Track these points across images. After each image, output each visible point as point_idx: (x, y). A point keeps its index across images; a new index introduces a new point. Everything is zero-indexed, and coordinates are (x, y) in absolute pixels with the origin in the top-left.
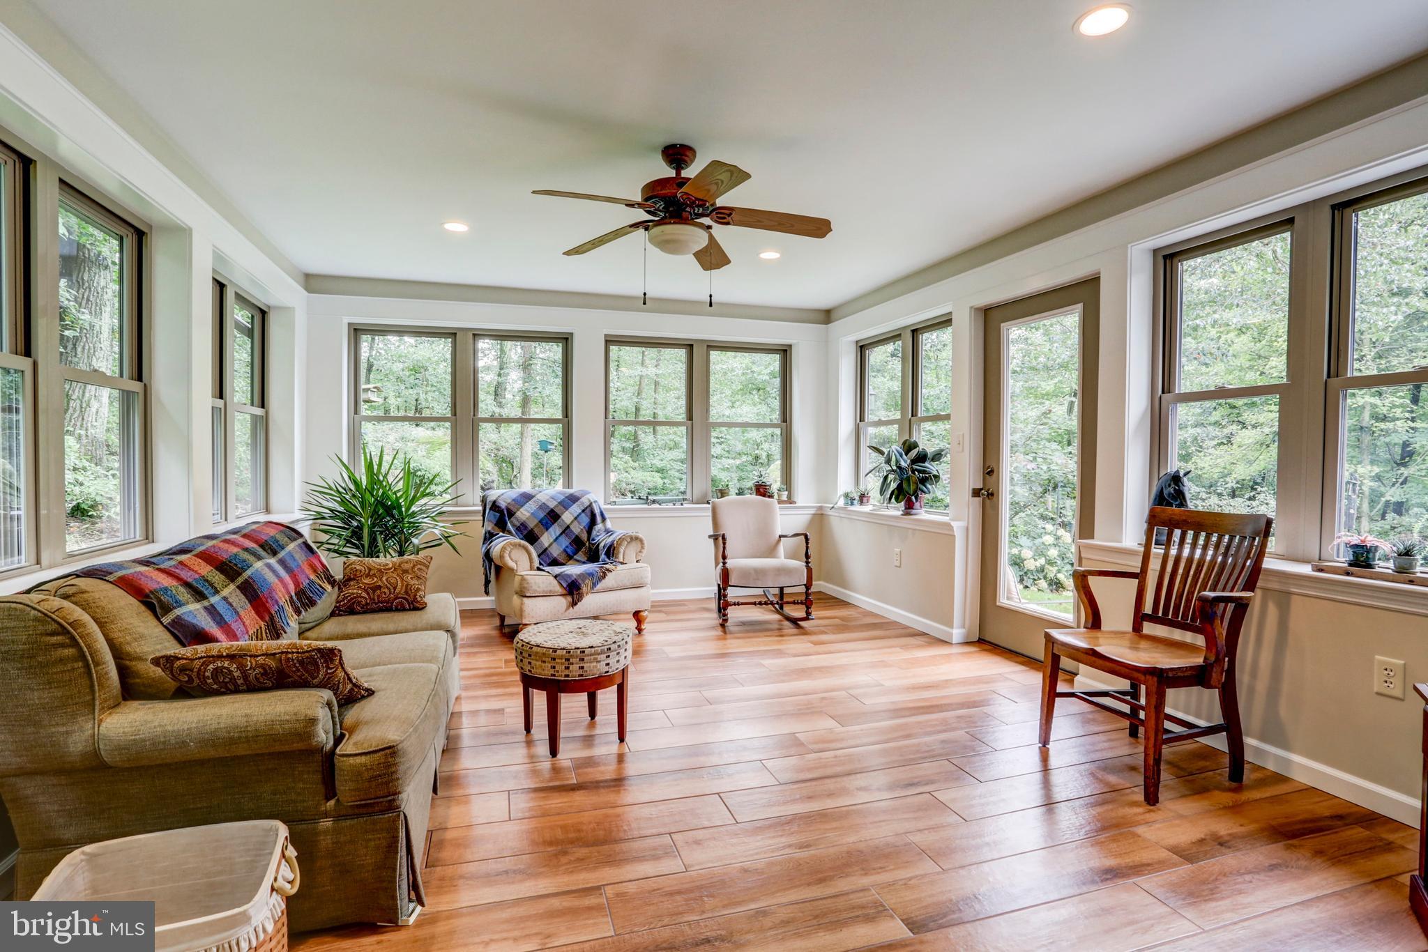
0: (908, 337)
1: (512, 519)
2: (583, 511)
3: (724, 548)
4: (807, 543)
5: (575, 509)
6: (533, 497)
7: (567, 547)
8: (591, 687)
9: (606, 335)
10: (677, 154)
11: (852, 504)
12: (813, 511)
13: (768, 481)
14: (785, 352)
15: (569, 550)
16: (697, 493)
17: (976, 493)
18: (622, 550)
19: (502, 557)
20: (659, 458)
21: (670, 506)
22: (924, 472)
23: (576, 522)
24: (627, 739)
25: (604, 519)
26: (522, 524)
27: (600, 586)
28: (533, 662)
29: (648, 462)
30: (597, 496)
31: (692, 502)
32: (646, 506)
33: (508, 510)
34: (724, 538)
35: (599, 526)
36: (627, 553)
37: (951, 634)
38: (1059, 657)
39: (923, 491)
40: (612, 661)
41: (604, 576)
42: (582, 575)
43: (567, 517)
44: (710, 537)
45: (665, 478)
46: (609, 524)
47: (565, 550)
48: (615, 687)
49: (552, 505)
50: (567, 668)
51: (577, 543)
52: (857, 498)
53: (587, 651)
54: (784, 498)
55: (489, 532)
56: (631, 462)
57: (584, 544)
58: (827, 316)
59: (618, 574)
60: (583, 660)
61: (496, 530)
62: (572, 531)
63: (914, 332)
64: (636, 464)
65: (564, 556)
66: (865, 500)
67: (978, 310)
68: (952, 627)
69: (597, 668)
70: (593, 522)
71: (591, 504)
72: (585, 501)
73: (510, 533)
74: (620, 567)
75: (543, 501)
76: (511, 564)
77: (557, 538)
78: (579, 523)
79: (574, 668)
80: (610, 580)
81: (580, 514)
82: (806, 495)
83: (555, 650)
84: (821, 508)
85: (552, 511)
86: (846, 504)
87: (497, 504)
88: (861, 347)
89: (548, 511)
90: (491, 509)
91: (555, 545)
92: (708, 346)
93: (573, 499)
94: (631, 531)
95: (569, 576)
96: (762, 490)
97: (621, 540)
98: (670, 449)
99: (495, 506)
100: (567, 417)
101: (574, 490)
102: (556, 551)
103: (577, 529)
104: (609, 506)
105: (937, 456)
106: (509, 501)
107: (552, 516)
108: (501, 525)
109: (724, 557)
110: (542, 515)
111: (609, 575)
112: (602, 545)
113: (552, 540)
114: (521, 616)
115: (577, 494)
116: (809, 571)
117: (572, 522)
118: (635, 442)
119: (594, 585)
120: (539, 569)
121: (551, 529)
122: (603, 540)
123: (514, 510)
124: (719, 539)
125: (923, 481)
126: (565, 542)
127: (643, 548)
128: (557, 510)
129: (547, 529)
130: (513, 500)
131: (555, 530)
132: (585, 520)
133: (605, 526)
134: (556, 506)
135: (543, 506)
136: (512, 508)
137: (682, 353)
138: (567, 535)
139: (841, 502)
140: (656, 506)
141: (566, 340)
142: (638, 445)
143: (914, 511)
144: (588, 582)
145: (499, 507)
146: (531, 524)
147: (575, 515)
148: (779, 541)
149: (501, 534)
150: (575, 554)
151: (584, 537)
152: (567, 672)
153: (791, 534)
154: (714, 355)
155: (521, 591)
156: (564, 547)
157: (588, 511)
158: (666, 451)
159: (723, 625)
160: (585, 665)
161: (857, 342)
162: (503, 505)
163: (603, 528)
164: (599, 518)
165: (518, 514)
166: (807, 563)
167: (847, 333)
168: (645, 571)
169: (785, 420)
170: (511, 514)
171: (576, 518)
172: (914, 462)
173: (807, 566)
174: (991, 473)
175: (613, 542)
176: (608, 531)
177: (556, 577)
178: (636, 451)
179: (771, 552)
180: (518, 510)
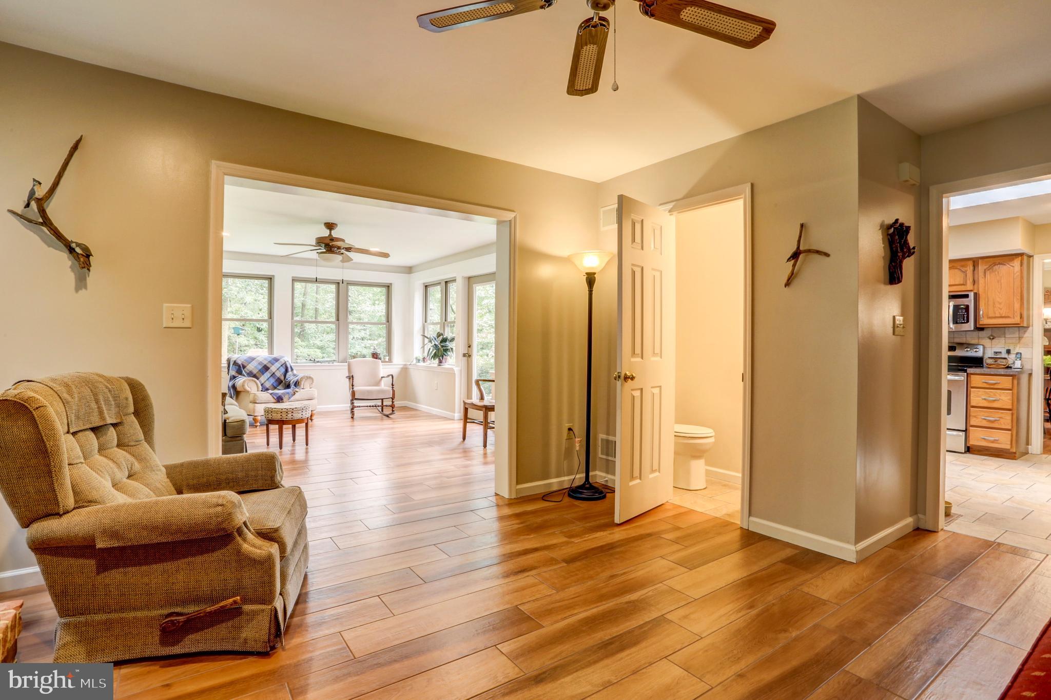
0: (444, 284)
1: (245, 369)
2: (282, 366)
3: (353, 381)
4: (393, 379)
5: (277, 365)
6: (255, 359)
7: (274, 383)
8: (294, 424)
9: (292, 277)
10: (330, 226)
11: (419, 362)
12: (401, 366)
13: (379, 351)
14: (388, 287)
15: (274, 385)
16: (341, 357)
17: (464, 355)
18: (303, 383)
19: (243, 386)
20: (319, 339)
21: (327, 364)
22: (446, 346)
23: (278, 371)
24: (309, 445)
25: (292, 370)
26: (250, 372)
27: (292, 399)
28: (273, 414)
29: (312, 342)
30: (288, 359)
31: (339, 362)
32: (314, 364)
33: (243, 365)
34: (352, 377)
35: (290, 373)
36: (305, 384)
37: (454, 416)
38: (467, 409)
39: (446, 356)
40: (304, 413)
41: (294, 393)
42: (282, 394)
43: (273, 369)
44: (347, 377)
45: (324, 353)
46: (295, 372)
47: (272, 384)
48: (305, 424)
49: (265, 362)
50: (287, 415)
51: (279, 382)
52: (421, 359)
53: (295, 409)
54: (387, 360)
55: (233, 376)
56: (300, 342)
57: (282, 382)
58: (409, 270)
59: (301, 393)
60: (292, 412)
61: (236, 375)
62: (276, 375)
63: (446, 282)
64: (303, 343)
65: (272, 387)
66: (425, 360)
67: (465, 278)
68: (455, 413)
69: (297, 416)
70: (287, 371)
71: (285, 362)
72: (282, 361)
73: (244, 376)
74: (302, 390)
75: (261, 360)
76: (248, 389)
77: (268, 379)
78: (279, 371)
79: (290, 415)
80: (297, 396)
81: (280, 367)
82: (398, 359)
83: (282, 409)
84: (405, 365)
85: (265, 366)
86: (417, 362)
87: (236, 362)
88: (426, 286)
89: (263, 365)
90: (233, 364)
91: (267, 382)
92: (347, 283)
93: (276, 360)
94: (307, 374)
95: (277, 394)
96: (375, 356)
97: (302, 378)
98: (328, 333)
99: (235, 363)
100: (271, 318)
101: (275, 355)
102: (268, 385)
103: (279, 374)
104: (294, 364)
105: (452, 340)
106: (243, 361)
107: (266, 368)
108: (239, 372)
109: (353, 386)
110: (260, 367)
111: (297, 393)
112: (291, 382)
113: (265, 380)
114: (254, 412)
115: (278, 358)
116: (394, 391)
117: (276, 371)
118: (301, 328)
119: (290, 398)
120: (262, 391)
121: (265, 374)
122: (291, 378)
123: (246, 365)
124: (351, 378)
125: (446, 350)
126: (272, 380)
127: (313, 382)
128: (268, 365)
129: (263, 374)
130: (245, 360)
131: (268, 374)
132: (283, 370)
133: (293, 373)
134: (267, 363)
135: (260, 363)
136: (244, 364)
137: (333, 287)
138: (273, 377)
139: (415, 362)
140: (319, 364)
141: (270, 279)
142: (303, 331)
143: (442, 364)
144: (287, 396)
145: (238, 364)
146: (255, 372)
147: (278, 368)
148: (381, 380)
149: (240, 376)
150: (278, 386)
151: (282, 378)
152: (287, 417)
153: (386, 376)
154: (351, 288)
155: (254, 401)
156: (272, 383)
157: (284, 366)
158: (324, 335)
159: (352, 418)
160: (294, 415)
161: (424, 284)
162: (240, 363)
163: (292, 374)
164: (290, 369)
165: (248, 367)
166: (393, 388)
167: (419, 279)
168: (315, 392)
169: (388, 322)
170: (244, 367)
171: (278, 369)
172: (442, 342)
173: (393, 390)
174: (469, 347)
175: (298, 380)
176: (294, 375)
177: (271, 394)
178: (303, 335)
179: (378, 383)
180: (248, 365)
